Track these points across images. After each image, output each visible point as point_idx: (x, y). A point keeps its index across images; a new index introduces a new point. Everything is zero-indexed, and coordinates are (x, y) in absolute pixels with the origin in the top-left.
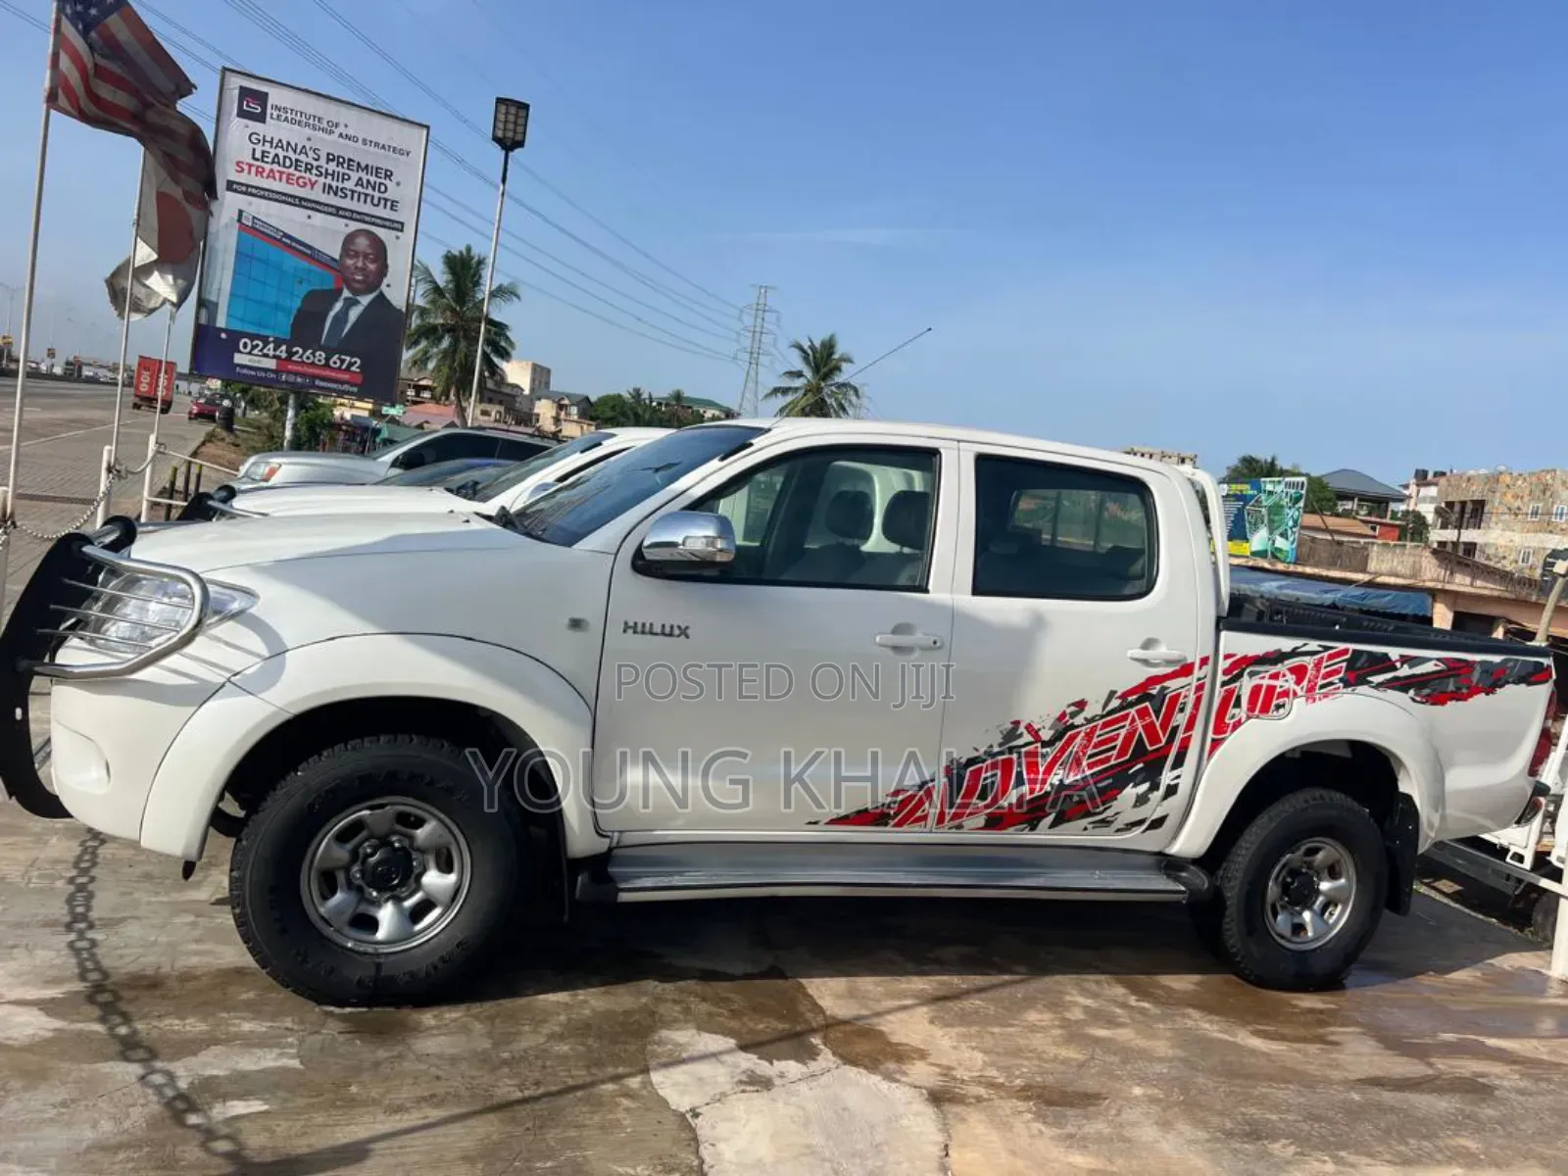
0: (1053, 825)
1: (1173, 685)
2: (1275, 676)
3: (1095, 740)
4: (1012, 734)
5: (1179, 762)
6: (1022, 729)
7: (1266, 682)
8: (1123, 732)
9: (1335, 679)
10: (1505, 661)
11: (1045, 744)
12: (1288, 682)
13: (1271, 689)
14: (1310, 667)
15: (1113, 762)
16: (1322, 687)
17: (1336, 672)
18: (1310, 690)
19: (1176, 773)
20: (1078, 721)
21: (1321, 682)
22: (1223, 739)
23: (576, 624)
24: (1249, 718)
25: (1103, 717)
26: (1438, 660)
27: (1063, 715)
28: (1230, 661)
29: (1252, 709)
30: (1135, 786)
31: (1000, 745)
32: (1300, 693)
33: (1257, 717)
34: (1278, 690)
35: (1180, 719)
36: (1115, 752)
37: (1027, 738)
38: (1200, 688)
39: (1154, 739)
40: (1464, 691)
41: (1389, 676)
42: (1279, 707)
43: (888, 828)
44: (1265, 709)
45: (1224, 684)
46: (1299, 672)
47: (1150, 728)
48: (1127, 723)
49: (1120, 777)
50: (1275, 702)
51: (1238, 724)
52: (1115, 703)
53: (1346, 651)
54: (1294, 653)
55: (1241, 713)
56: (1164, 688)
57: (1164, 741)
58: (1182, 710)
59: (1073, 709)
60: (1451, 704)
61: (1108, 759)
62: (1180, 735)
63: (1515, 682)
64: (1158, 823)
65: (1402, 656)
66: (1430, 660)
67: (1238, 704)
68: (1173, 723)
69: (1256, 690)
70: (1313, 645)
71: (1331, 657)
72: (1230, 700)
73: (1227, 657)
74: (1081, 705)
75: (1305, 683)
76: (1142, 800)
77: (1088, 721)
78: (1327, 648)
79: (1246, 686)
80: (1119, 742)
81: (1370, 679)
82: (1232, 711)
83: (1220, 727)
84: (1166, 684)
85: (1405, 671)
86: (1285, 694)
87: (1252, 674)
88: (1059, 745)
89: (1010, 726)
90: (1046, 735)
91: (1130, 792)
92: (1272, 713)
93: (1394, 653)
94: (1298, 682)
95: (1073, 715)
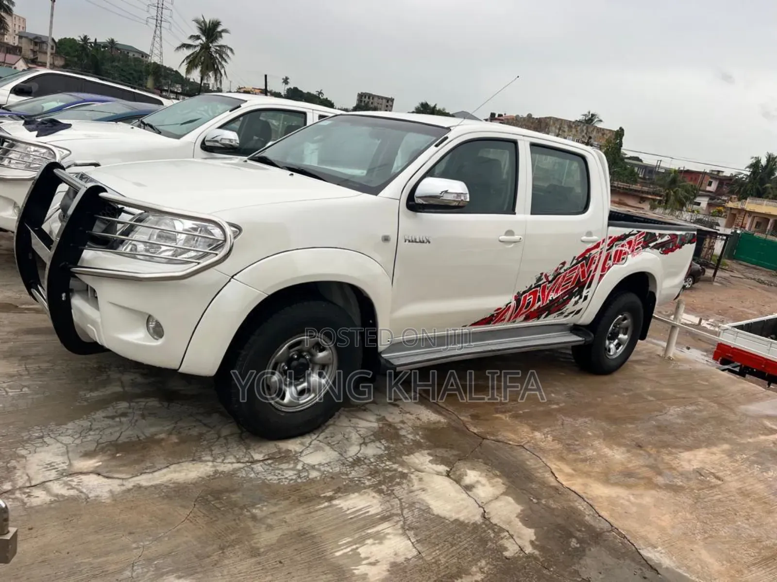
0: (546, 316)
1: (593, 252)
2: (623, 246)
3: (566, 279)
4: (539, 279)
5: (589, 287)
6: (543, 277)
7: (620, 248)
8: (575, 274)
9: (640, 246)
10: (686, 234)
11: (550, 282)
12: (626, 249)
13: (621, 251)
14: (633, 241)
15: (569, 288)
16: (637, 249)
17: (640, 243)
18: (633, 251)
19: (588, 290)
20: (562, 271)
21: (636, 247)
22: (604, 274)
23: (386, 239)
24: (613, 265)
25: (570, 268)
26: (669, 235)
27: (557, 269)
28: (610, 240)
29: (614, 261)
30: (575, 298)
31: (535, 284)
32: (630, 253)
33: (616, 264)
34: (623, 252)
35: (593, 267)
36: (570, 284)
37: (544, 280)
38: (601, 253)
39: (584, 276)
40: (674, 248)
41: (654, 243)
42: (623, 259)
43: (490, 325)
44: (618, 261)
45: (608, 250)
46: (630, 243)
47: (583, 272)
48: (577, 270)
49: (570, 294)
50: (622, 257)
51: (609, 268)
52: (575, 262)
53: (643, 233)
54: (630, 235)
55: (610, 262)
56: (591, 254)
57: (587, 276)
58: (594, 263)
59: (561, 266)
60: (670, 254)
61: (567, 287)
62: (592, 274)
63: (688, 243)
64: (578, 312)
65: (659, 234)
66: (666, 235)
67: (610, 259)
68: (591, 269)
69: (617, 251)
70: (635, 231)
71: (640, 236)
72: (608, 257)
73: (610, 237)
74: (564, 264)
75: (631, 248)
76: (576, 303)
77: (565, 270)
78: (639, 232)
79: (613, 251)
80: (572, 279)
81: (650, 245)
82: (609, 262)
83: (603, 270)
84: (591, 252)
85: (659, 241)
86: (625, 253)
87: (616, 245)
88: (554, 282)
89: (539, 275)
90: (550, 278)
91: (574, 300)
92: (621, 262)
93: (657, 232)
94: (629, 248)
95: (561, 268)
